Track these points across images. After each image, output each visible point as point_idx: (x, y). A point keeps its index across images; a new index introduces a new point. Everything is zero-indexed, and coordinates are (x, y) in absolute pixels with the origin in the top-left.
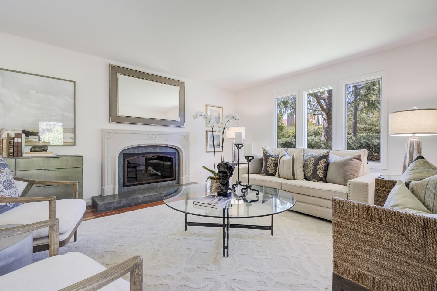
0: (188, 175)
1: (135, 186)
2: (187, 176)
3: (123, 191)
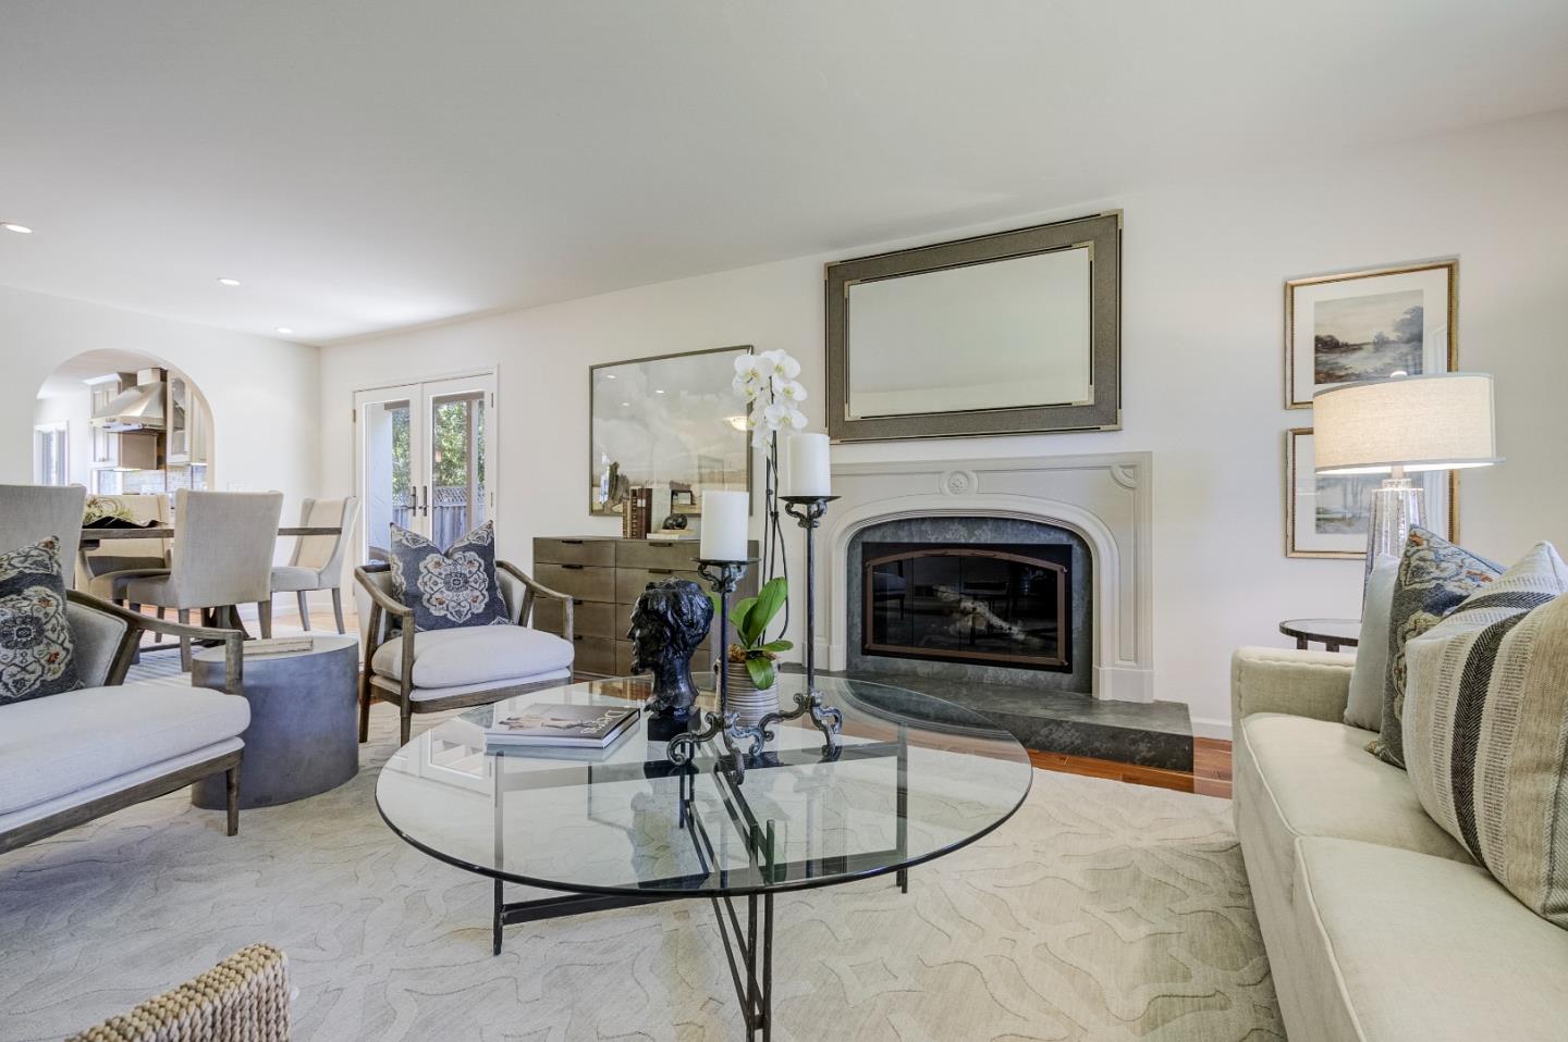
0: (1136, 661)
1: (899, 660)
2: (1132, 663)
3: (861, 668)
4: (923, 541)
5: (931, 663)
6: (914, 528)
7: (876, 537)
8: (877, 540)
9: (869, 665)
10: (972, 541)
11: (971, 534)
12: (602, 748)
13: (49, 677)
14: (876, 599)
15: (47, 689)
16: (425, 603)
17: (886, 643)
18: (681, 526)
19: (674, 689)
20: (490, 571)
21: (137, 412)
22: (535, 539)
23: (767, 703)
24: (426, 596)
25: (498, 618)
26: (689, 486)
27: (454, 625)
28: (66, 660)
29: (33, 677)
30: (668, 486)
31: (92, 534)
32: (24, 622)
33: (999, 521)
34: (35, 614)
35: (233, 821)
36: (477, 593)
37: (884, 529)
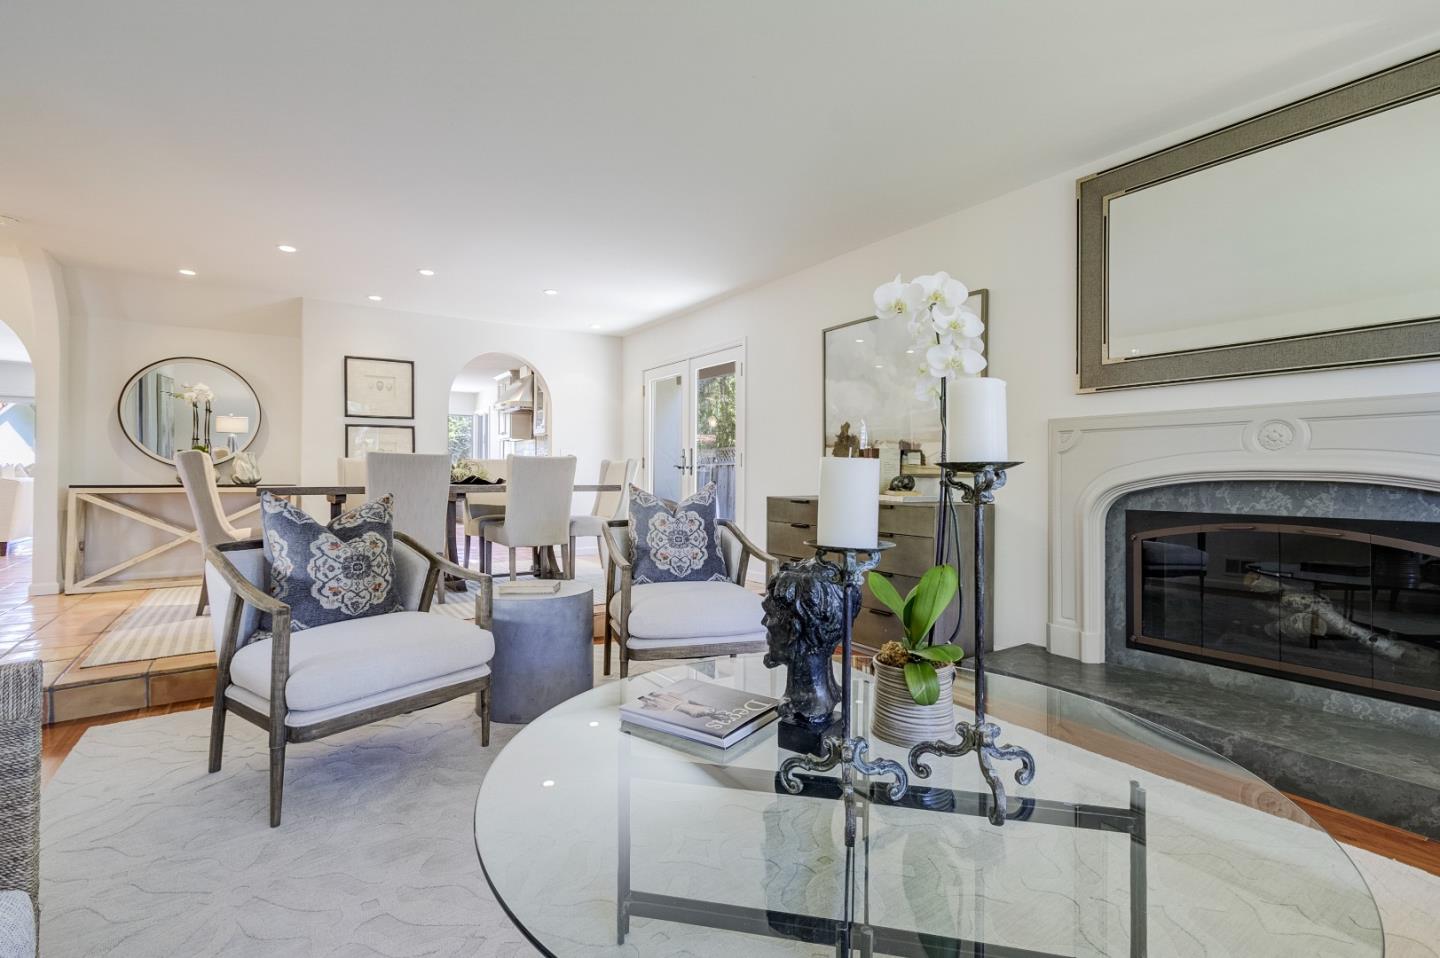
4: (1216, 511)
5: (1232, 672)
6: (1204, 494)
7: (1146, 505)
8: (1148, 508)
9: (1137, 661)
10: (1299, 514)
11: (1299, 506)
12: (723, 749)
13: (375, 602)
14: (1146, 573)
15: (374, 611)
16: (652, 558)
17: (1161, 637)
18: (908, 487)
19: (808, 691)
20: (710, 530)
21: (518, 398)
22: (769, 498)
23: (937, 721)
24: (653, 551)
25: (716, 575)
26: (919, 445)
27: (676, 579)
28: (387, 590)
29: (364, 601)
30: (898, 446)
31: (461, 489)
32: (358, 559)
33: (1349, 488)
34: (366, 554)
35: (485, 734)
36: (696, 550)
37: (1156, 495)
